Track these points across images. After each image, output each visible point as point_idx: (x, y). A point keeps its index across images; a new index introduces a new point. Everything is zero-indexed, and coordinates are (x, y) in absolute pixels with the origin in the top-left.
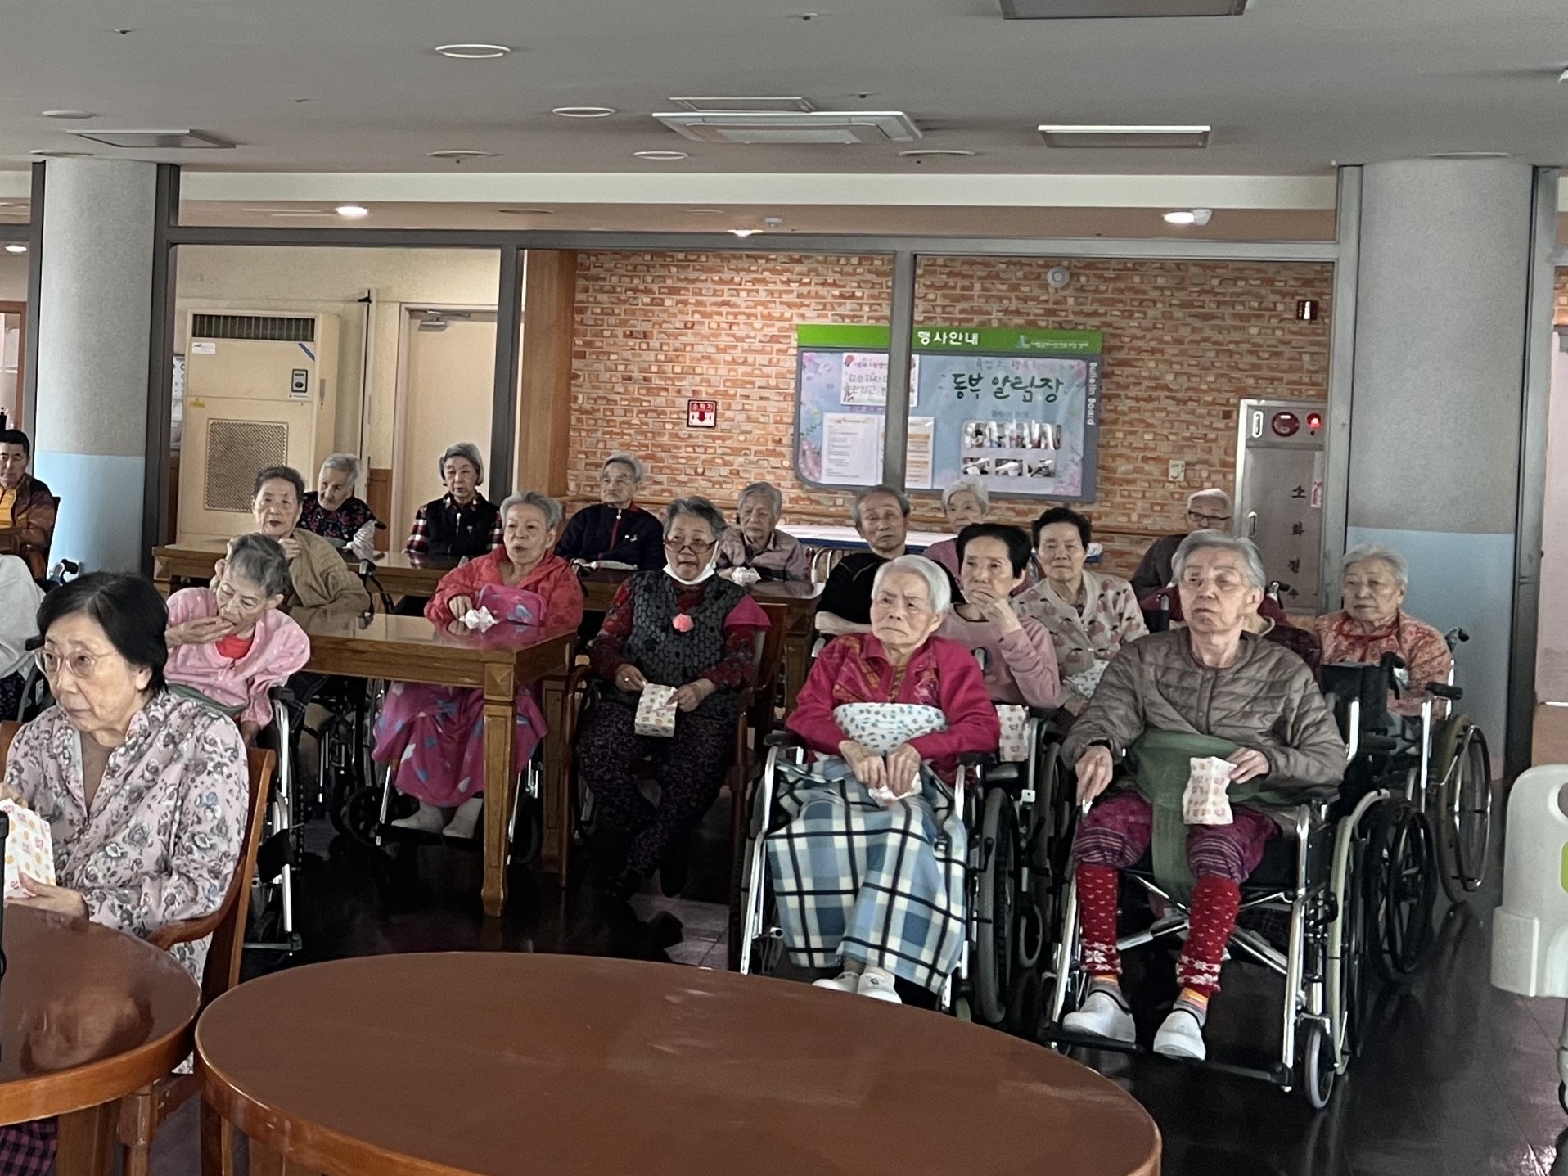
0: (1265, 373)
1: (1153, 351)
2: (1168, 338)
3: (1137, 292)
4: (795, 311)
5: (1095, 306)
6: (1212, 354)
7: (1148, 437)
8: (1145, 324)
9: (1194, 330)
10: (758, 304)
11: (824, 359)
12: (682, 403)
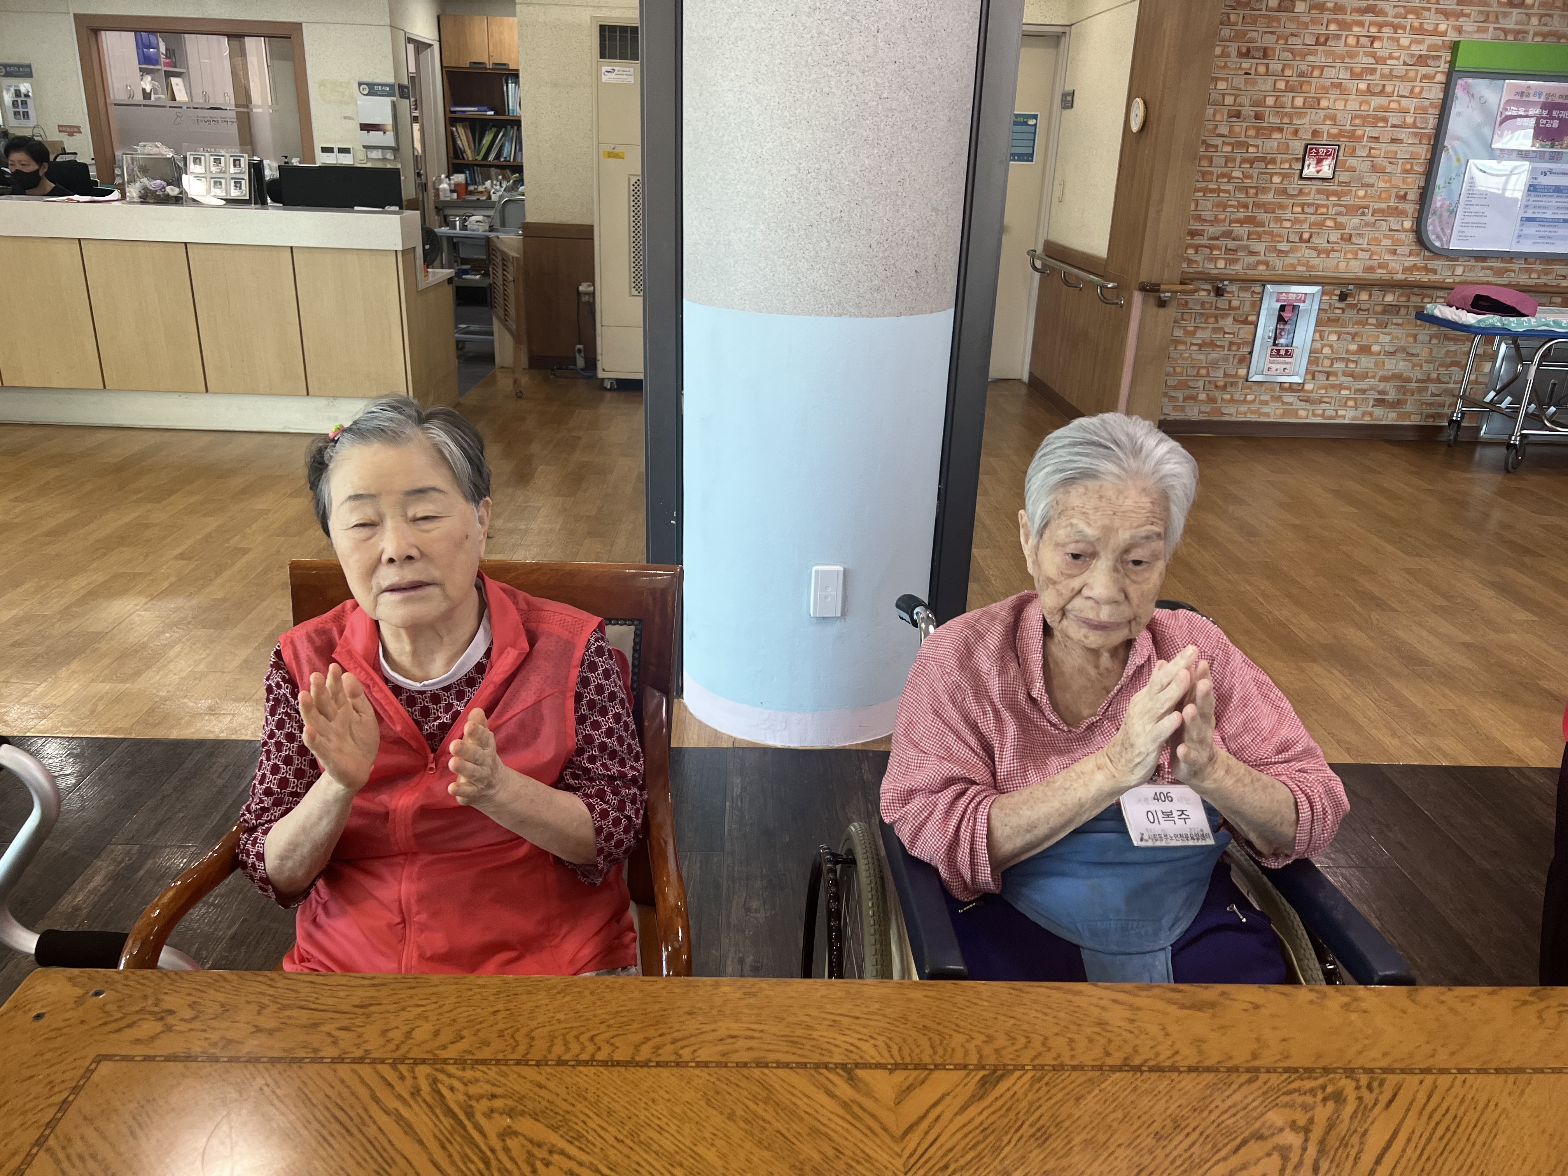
4: (1452, 22)
11: (1481, 86)
12: (1297, 147)
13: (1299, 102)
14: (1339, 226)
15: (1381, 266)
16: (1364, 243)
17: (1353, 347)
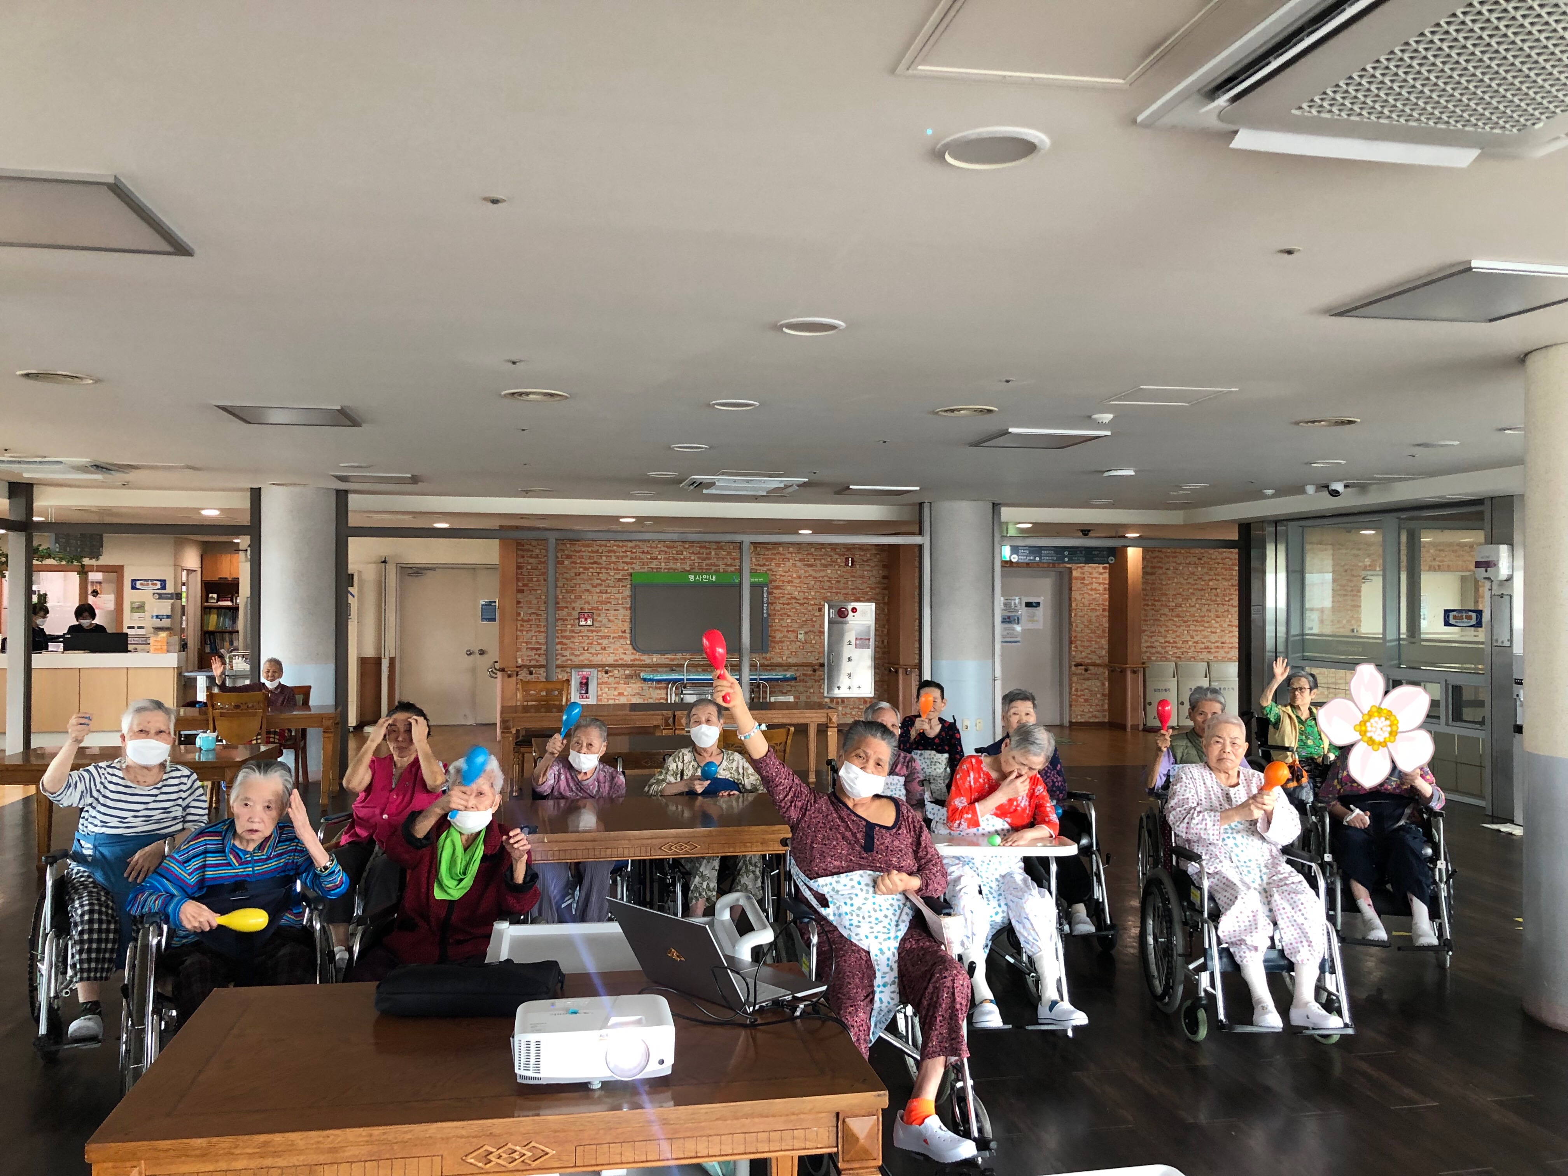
0: (834, 590)
1: (789, 582)
2: (795, 576)
3: (781, 554)
5: (764, 562)
6: (813, 582)
7: (789, 621)
8: (786, 569)
9: (806, 571)
10: (611, 563)
12: (575, 614)
13: (573, 597)
14: (599, 644)
15: (620, 659)
16: (611, 650)
17: (616, 693)
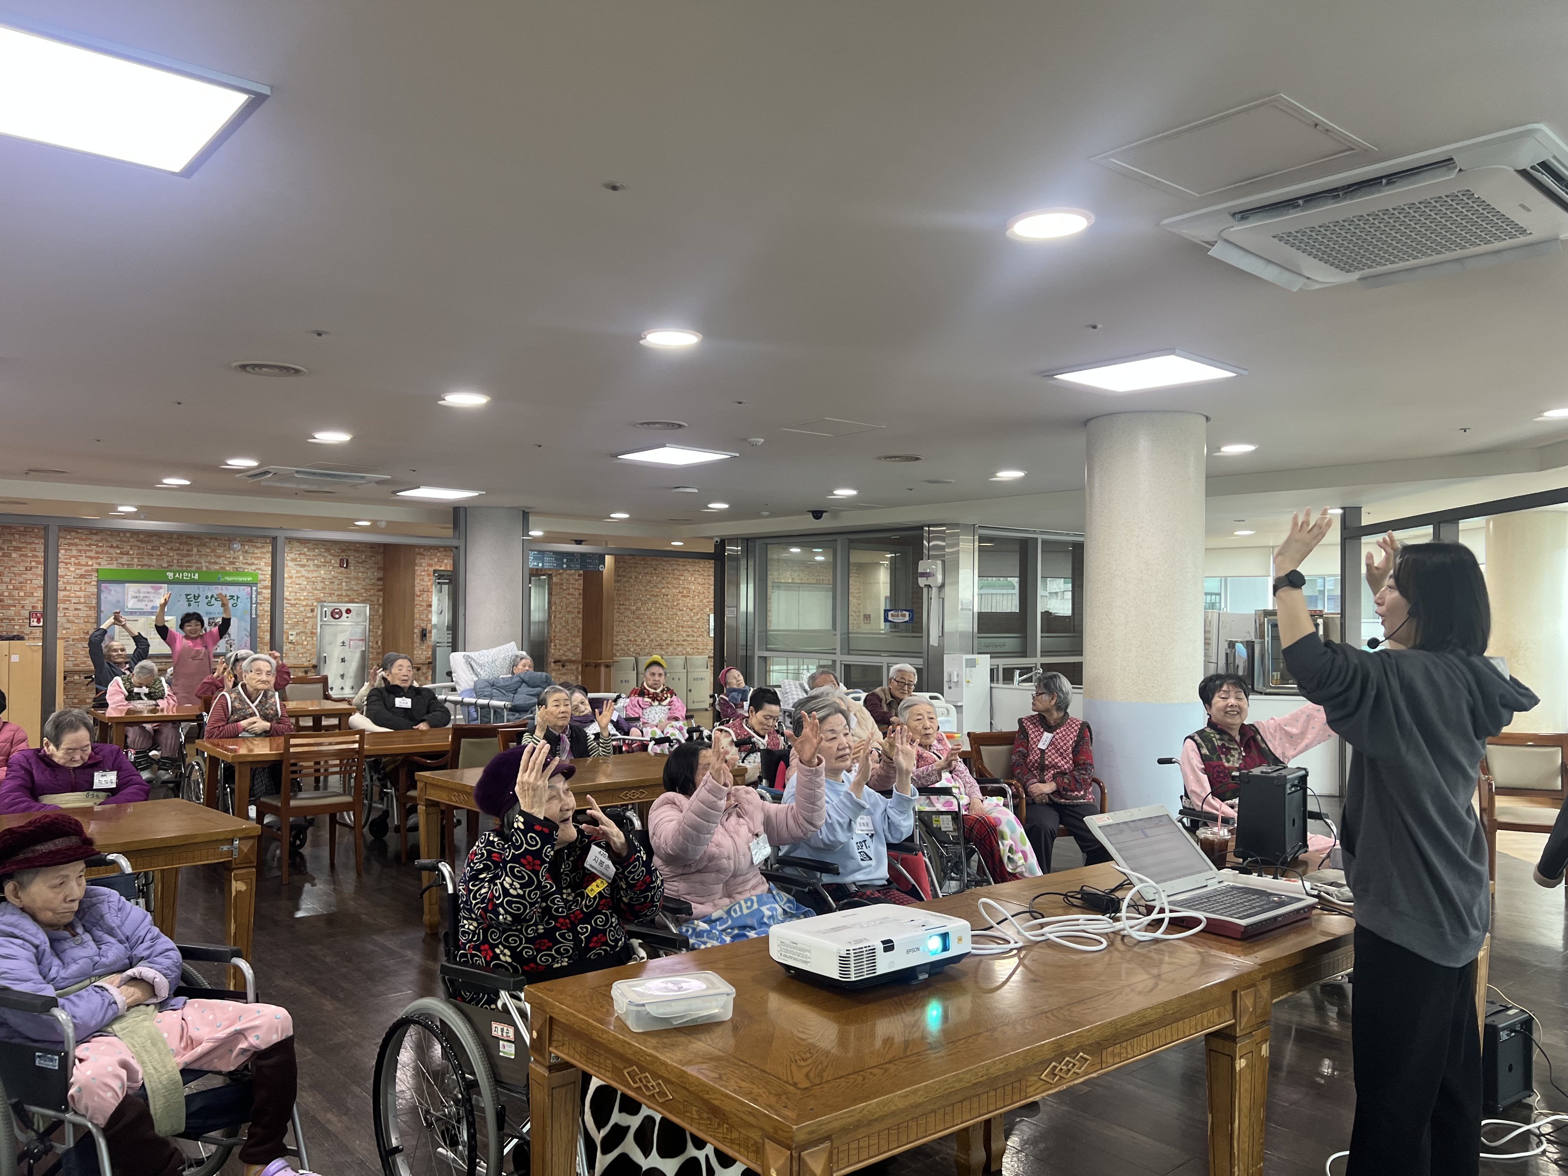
0: (327, 591)
4: (94, 561)
6: (305, 583)
9: (298, 572)
10: (72, 557)
11: (114, 587)
12: (26, 614)
13: (22, 594)
15: (82, 663)
16: (71, 653)
